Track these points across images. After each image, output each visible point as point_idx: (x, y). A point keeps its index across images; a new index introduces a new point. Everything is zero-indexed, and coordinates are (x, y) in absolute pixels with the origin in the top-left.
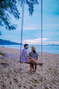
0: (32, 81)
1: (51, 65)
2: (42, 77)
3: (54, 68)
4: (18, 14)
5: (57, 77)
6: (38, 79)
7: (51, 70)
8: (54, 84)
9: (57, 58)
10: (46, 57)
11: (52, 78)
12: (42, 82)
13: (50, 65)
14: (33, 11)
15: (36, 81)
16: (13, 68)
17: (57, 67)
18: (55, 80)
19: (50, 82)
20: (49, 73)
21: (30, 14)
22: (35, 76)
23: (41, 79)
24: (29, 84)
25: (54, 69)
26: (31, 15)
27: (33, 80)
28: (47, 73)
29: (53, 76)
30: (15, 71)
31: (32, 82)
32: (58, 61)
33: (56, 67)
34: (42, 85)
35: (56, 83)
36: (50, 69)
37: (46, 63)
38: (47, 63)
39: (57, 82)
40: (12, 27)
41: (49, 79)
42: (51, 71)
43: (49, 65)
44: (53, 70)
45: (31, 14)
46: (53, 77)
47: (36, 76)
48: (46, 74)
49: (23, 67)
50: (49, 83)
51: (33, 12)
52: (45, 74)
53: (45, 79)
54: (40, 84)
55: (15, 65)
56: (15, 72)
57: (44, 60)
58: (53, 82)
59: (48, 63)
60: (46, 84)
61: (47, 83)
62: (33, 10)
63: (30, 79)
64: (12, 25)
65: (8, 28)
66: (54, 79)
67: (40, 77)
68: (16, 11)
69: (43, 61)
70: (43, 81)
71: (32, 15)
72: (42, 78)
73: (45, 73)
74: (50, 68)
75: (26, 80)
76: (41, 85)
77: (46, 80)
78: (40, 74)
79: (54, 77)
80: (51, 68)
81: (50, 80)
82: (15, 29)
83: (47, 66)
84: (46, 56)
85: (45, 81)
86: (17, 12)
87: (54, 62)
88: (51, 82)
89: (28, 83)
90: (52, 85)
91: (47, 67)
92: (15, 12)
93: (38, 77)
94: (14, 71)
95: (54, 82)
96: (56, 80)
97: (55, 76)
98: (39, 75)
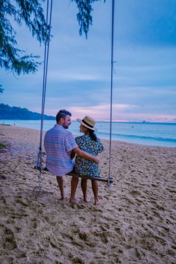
0: (71, 238)
1: (139, 178)
2: (108, 219)
3: (146, 188)
4: (45, 27)
5: (157, 219)
6: (94, 229)
7: (140, 194)
8: (148, 253)
9: (155, 157)
10: (125, 154)
11: (143, 225)
12: (106, 241)
13: (134, 180)
14: (91, 20)
15: (83, 237)
16: (14, 189)
17: (156, 184)
18: (150, 235)
19: (134, 241)
20: (131, 205)
21: (81, 31)
22: (84, 219)
23: (104, 230)
24: (57, 251)
25: (146, 192)
26: (83, 33)
27: (76, 232)
28: (124, 204)
29: (145, 218)
30: (20, 197)
31: (70, 241)
32: (157, 168)
33: (153, 185)
34: (104, 254)
35: (155, 247)
36: (134, 193)
37: (122, 173)
38: (125, 172)
39: (159, 243)
40: (22, 62)
41: (131, 231)
42: (139, 198)
43: (131, 177)
44: (143, 194)
45: (83, 31)
46: (146, 222)
47: (88, 217)
48: (120, 210)
49: (51, 183)
50: (129, 247)
51: (90, 25)
52: (117, 211)
53: (118, 230)
54: (98, 250)
55: (25, 179)
56: (18, 201)
57: (119, 163)
58: (144, 241)
59: (129, 171)
60: (121, 252)
61: (122, 248)
62: (91, 18)
63: (65, 232)
64: (24, 58)
65: (10, 64)
66: (149, 228)
67: (99, 223)
68: (39, 20)
69: (115, 166)
70: (109, 239)
71: (86, 32)
72: (108, 226)
73: (117, 207)
74: (135, 190)
75: (48, 233)
76: (99, 255)
77: (120, 236)
78: (100, 211)
79: (148, 222)
80: (138, 190)
81: (135, 235)
82: (34, 69)
83: (125, 181)
84: (125, 151)
85: (116, 239)
86: (41, 23)
87: (148, 170)
88: (136, 242)
89: (54, 246)
90: (142, 257)
91: (124, 186)
92: (38, 22)
93: (95, 220)
94: (17, 199)
95: (148, 243)
96: (156, 234)
97: (151, 218)
98: (98, 213)
